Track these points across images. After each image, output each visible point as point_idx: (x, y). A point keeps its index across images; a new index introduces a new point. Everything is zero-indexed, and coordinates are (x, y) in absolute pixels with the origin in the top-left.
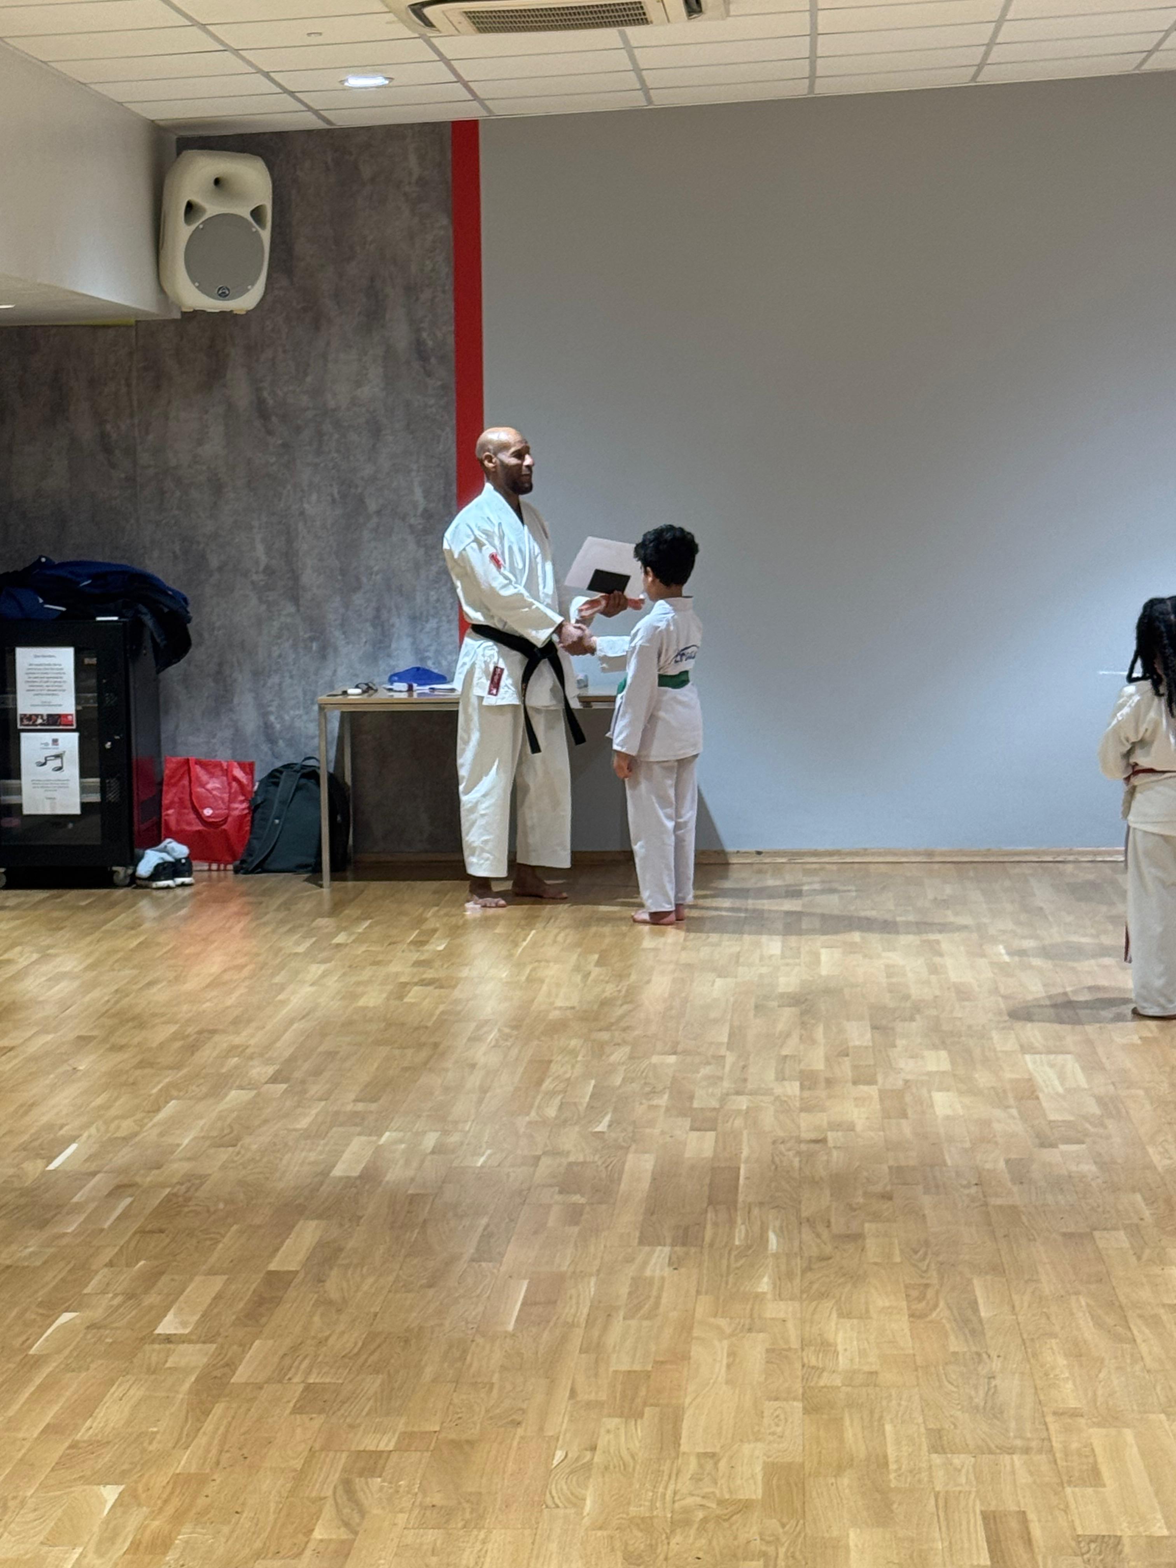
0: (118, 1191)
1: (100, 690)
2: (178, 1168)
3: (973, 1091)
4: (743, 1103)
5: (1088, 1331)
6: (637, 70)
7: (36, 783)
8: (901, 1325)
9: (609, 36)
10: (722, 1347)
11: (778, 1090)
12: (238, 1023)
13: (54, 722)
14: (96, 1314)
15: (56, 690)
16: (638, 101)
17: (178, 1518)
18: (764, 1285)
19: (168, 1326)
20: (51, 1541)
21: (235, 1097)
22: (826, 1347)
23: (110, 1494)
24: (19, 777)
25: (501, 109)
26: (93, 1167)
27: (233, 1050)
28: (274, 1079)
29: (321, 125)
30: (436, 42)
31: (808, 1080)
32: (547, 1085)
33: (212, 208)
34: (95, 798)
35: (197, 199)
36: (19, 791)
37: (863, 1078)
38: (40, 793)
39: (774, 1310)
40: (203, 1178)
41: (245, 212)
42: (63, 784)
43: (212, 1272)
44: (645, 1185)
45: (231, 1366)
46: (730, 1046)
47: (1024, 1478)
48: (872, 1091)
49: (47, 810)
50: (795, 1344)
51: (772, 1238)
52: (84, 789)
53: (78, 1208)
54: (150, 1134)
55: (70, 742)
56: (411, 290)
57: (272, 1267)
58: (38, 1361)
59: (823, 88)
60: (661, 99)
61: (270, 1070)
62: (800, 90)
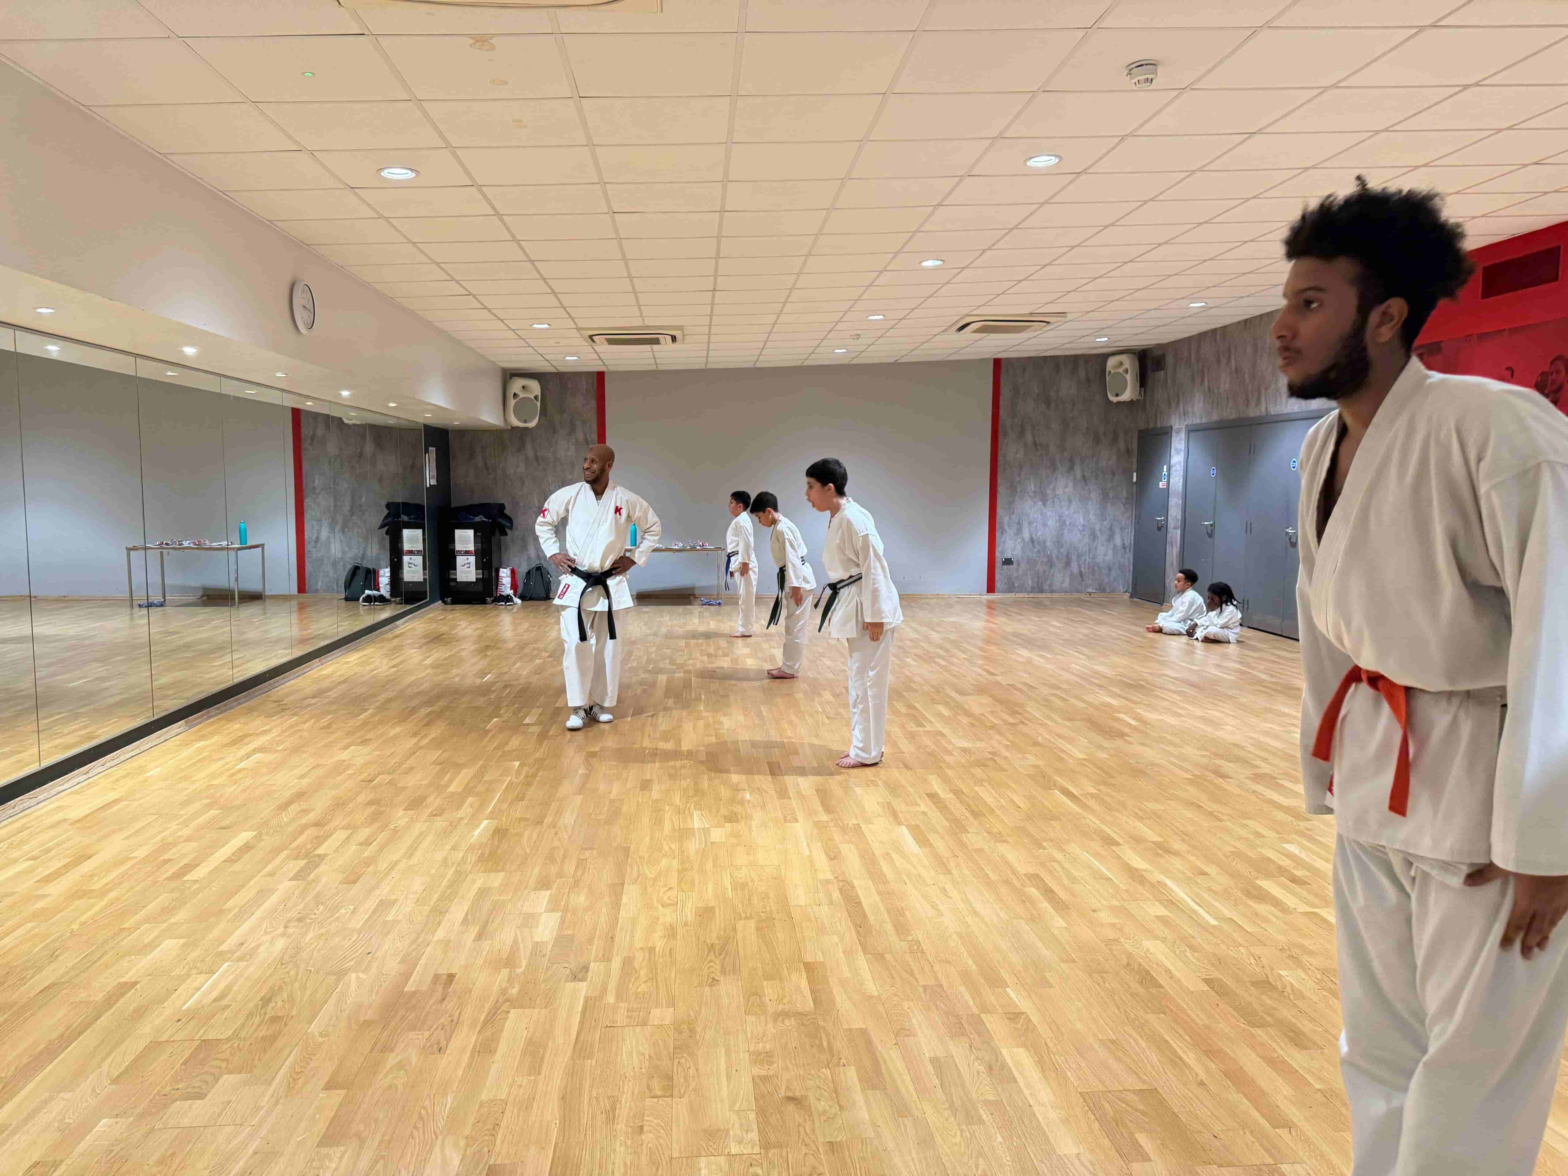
0: (506, 687)
1: (482, 543)
2: (522, 681)
3: (758, 658)
4: (691, 662)
5: (793, 718)
6: (654, 358)
7: (462, 572)
8: (741, 718)
9: (647, 347)
10: (691, 724)
11: (701, 658)
12: (536, 641)
13: (467, 553)
14: (505, 719)
15: (468, 542)
16: (654, 368)
17: (538, 770)
18: (702, 708)
19: (527, 721)
20: (501, 775)
21: (538, 661)
22: (721, 723)
23: (517, 764)
24: (455, 569)
25: (611, 368)
26: (496, 680)
27: (535, 649)
28: (549, 657)
29: (555, 371)
30: (596, 348)
31: (709, 656)
32: (633, 657)
33: (522, 395)
34: (481, 576)
35: (517, 392)
36: (456, 574)
37: (725, 655)
38: (463, 575)
39: (705, 714)
40: (531, 683)
41: (532, 397)
42: (470, 572)
43: (539, 707)
44: (664, 683)
45: (548, 731)
46: (686, 647)
47: (778, 753)
48: (729, 658)
49: (465, 580)
50: (711, 723)
51: (703, 697)
52: (477, 574)
53: (494, 691)
54: (513, 671)
55: (472, 559)
56: (584, 422)
57: (557, 705)
58: (489, 731)
59: (709, 366)
60: (661, 368)
61: (547, 654)
62: (703, 367)
